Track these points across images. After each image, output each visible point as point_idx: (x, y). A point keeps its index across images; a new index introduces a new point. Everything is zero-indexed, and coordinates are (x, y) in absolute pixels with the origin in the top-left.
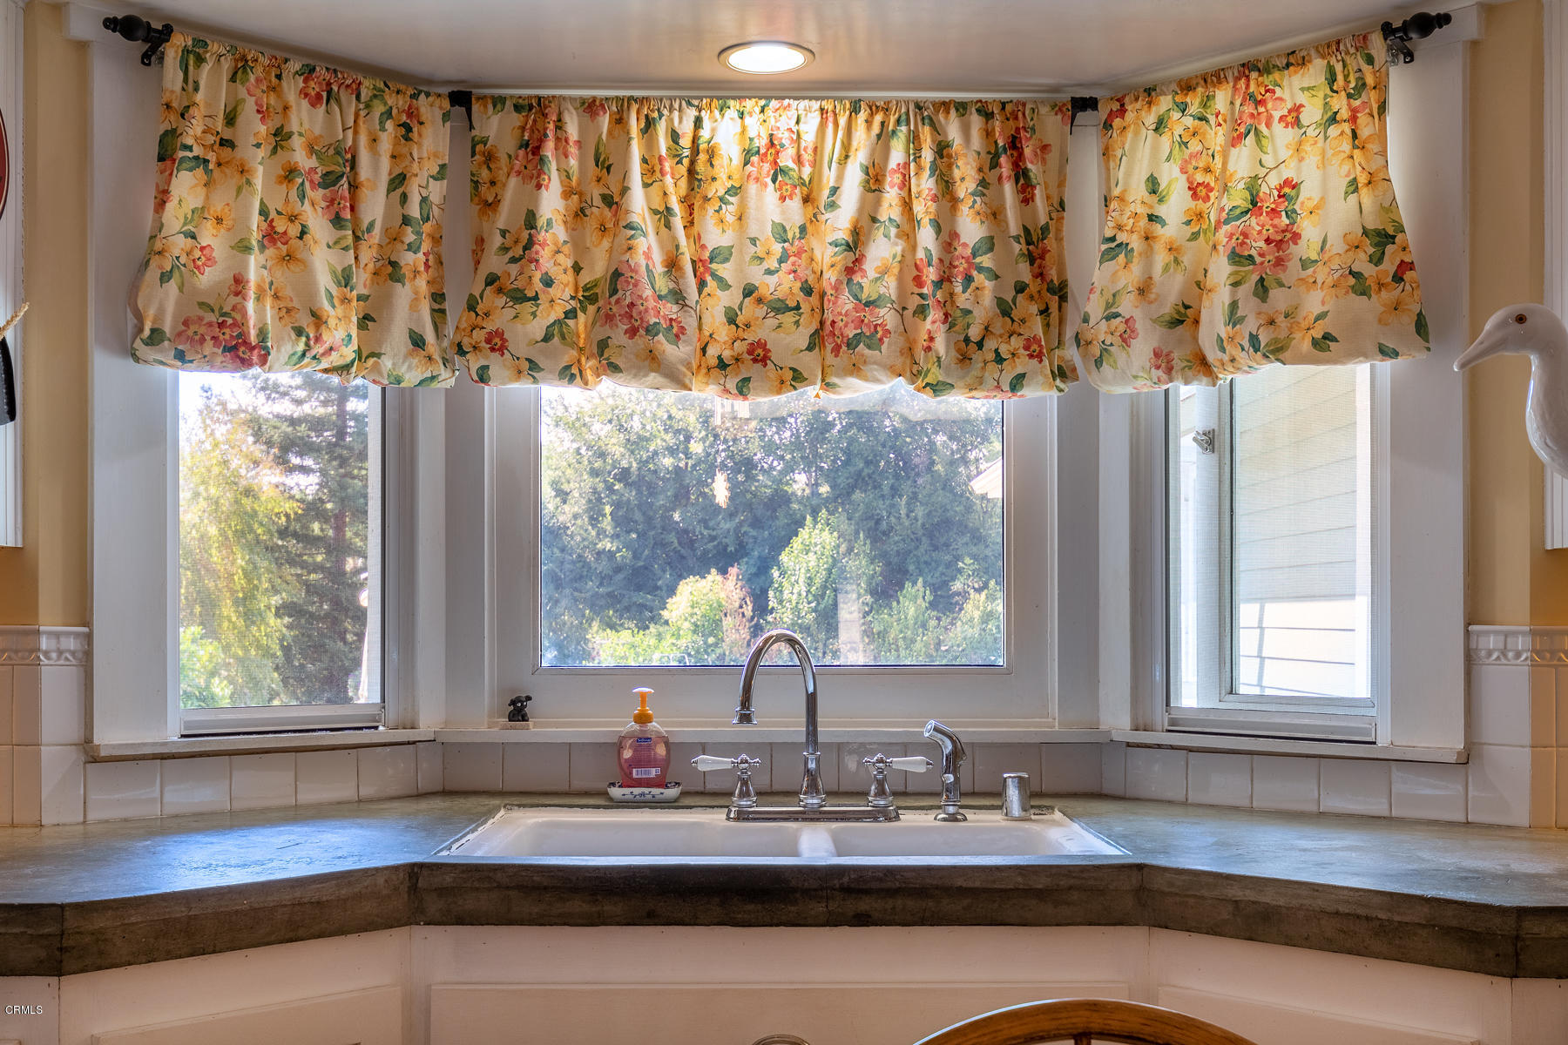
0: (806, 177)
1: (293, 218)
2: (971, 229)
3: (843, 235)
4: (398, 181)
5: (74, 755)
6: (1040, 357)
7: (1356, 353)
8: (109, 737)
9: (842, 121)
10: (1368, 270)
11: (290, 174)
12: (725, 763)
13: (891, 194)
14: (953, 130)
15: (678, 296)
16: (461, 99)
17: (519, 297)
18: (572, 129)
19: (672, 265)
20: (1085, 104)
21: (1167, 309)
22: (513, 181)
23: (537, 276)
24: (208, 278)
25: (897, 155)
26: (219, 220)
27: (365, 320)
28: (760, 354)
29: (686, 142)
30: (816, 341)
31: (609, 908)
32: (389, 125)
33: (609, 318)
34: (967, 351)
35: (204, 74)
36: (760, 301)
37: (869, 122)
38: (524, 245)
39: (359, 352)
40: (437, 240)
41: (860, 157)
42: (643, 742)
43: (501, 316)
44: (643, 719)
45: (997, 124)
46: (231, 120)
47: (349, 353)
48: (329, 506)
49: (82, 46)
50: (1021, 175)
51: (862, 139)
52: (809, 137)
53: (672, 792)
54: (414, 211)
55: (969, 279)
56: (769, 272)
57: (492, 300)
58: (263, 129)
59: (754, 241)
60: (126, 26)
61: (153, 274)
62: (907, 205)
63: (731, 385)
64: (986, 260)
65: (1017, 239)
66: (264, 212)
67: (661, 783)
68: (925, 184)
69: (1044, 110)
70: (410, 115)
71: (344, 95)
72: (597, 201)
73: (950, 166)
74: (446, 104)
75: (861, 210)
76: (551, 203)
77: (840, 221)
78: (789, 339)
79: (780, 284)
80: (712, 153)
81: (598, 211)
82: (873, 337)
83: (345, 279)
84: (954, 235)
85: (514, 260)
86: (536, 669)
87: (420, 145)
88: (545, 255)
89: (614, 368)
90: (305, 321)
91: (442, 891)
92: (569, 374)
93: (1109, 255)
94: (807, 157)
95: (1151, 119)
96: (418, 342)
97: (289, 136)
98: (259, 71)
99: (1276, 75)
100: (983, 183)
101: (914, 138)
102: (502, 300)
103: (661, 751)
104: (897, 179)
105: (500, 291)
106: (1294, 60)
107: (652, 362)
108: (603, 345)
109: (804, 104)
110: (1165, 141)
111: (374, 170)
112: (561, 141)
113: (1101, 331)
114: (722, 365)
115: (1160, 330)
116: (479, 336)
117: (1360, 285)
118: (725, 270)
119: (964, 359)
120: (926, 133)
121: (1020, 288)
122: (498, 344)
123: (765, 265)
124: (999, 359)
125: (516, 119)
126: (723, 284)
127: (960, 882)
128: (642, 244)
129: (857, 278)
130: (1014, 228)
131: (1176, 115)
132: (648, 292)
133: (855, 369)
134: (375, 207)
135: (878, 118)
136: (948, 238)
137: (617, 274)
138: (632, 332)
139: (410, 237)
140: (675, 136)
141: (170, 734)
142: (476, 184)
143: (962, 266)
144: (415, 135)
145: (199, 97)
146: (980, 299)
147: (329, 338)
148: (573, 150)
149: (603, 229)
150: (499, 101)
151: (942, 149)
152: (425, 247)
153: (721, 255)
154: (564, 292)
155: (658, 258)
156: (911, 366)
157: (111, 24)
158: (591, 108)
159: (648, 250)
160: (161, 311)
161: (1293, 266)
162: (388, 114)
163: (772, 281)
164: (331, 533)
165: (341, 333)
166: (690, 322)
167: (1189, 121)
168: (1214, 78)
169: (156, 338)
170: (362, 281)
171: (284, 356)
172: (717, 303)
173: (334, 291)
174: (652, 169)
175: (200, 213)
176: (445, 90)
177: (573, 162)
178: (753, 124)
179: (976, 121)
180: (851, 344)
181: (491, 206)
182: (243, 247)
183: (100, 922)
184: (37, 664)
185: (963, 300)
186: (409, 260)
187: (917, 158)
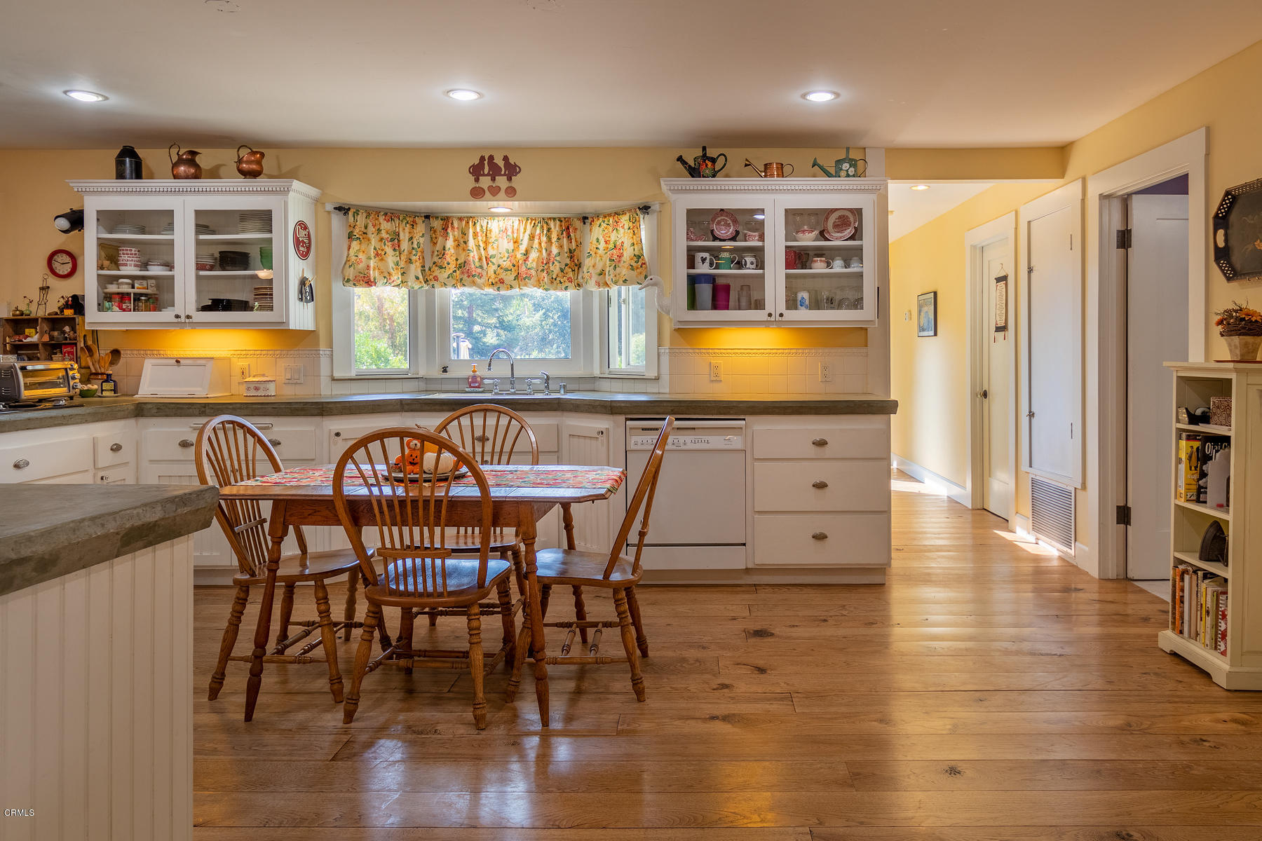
0: (515, 237)
1: (382, 250)
2: (555, 250)
3: (524, 252)
4: (411, 239)
5: (329, 379)
6: (571, 282)
7: (632, 284)
8: (337, 375)
9: (524, 222)
10: (634, 265)
11: (381, 239)
12: (491, 381)
13: (536, 241)
14: (552, 224)
15: (481, 267)
16: (427, 217)
17: (441, 267)
18: (456, 225)
19: (480, 259)
20: (585, 218)
21: (598, 271)
22: (440, 238)
23: (446, 262)
24: (362, 266)
25: (538, 231)
26: (364, 252)
27: (403, 274)
28: (502, 281)
29: (484, 228)
30: (516, 278)
31: (444, 408)
32: (408, 225)
33: (463, 273)
34: (552, 280)
35: (359, 218)
36: (501, 268)
37: (531, 223)
38: (442, 254)
39: (402, 281)
40: (422, 252)
41: (528, 232)
42: (474, 377)
43: (437, 272)
44: (474, 371)
45: (563, 224)
46: (366, 228)
47: (399, 282)
48: (465, 303)
49: (329, 212)
50: (569, 236)
51: (529, 227)
52: (516, 227)
53: (480, 390)
54: (415, 246)
55: (554, 263)
56: (504, 261)
57: (435, 268)
58: (374, 230)
59: (500, 253)
60: (339, 209)
61: (347, 266)
62: (540, 244)
63: (495, 289)
64: (558, 258)
65: (566, 253)
66: (375, 249)
67: (478, 387)
68: (544, 239)
69: (575, 220)
70: (413, 222)
71: (395, 219)
72: (462, 242)
73: (551, 234)
74: (423, 218)
75: (528, 245)
76: (450, 243)
77: (523, 248)
78: (509, 277)
79: (507, 264)
80: (491, 231)
81: (462, 245)
82: (529, 277)
83: (397, 264)
84: (551, 252)
85: (440, 258)
86: (450, 360)
87: (416, 229)
88: (448, 257)
89: (464, 285)
90: (386, 275)
91: (408, 404)
92: (454, 286)
93: (589, 257)
94: (516, 231)
95: (598, 224)
96: (417, 278)
97: (381, 231)
98: (373, 215)
99: (621, 216)
100: (559, 239)
101: (542, 227)
102: (437, 268)
103: (479, 379)
104: (538, 237)
105: (436, 266)
106: (624, 213)
107: (474, 284)
108: (461, 279)
109: (514, 218)
110: (601, 229)
111: (404, 236)
112: (453, 228)
113: (586, 275)
114: (493, 284)
115: (597, 276)
116: (431, 277)
117: (632, 268)
118: (494, 260)
119: (552, 282)
120: (545, 226)
121: (566, 265)
122: (436, 279)
123: (504, 259)
124: (561, 283)
125: (441, 222)
126: (494, 264)
127: (520, 402)
128: (472, 254)
129: (527, 262)
130: (566, 249)
131: (602, 223)
132: (473, 266)
133: (526, 285)
134: (405, 245)
135: (533, 222)
136: (549, 254)
137: (465, 262)
138: (469, 276)
139: (414, 252)
140: (482, 227)
141: (353, 374)
142: (432, 238)
143: (552, 259)
144: (415, 227)
145: (358, 223)
146: (555, 269)
147: (392, 279)
148: (456, 230)
149: (464, 250)
150: (437, 218)
151: (549, 230)
152: (419, 254)
153: (493, 256)
154: (452, 267)
155: (476, 257)
156: (539, 284)
157: (335, 208)
158: (460, 219)
159: (474, 255)
160: (349, 274)
161: (622, 262)
162: (408, 222)
163: (505, 263)
164: (466, 315)
165: (396, 277)
166: (484, 274)
167: (605, 225)
168: (610, 215)
169: (348, 280)
170: (402, 264)
171: (381, 283)
172: (492, 268)
173: (394, 267)
174: (475, 235)
175: (358, 251)
176: (423, 215)
177: (456, 233)
178: (501, 223)
179: (558, 222)
180: (525, 279)
181: (435, 244)
182: (369, 258)
183: (330, 406)
184: (320, 357)
185: (552, 268)
186: (414, 258)
187: (543, 232)
